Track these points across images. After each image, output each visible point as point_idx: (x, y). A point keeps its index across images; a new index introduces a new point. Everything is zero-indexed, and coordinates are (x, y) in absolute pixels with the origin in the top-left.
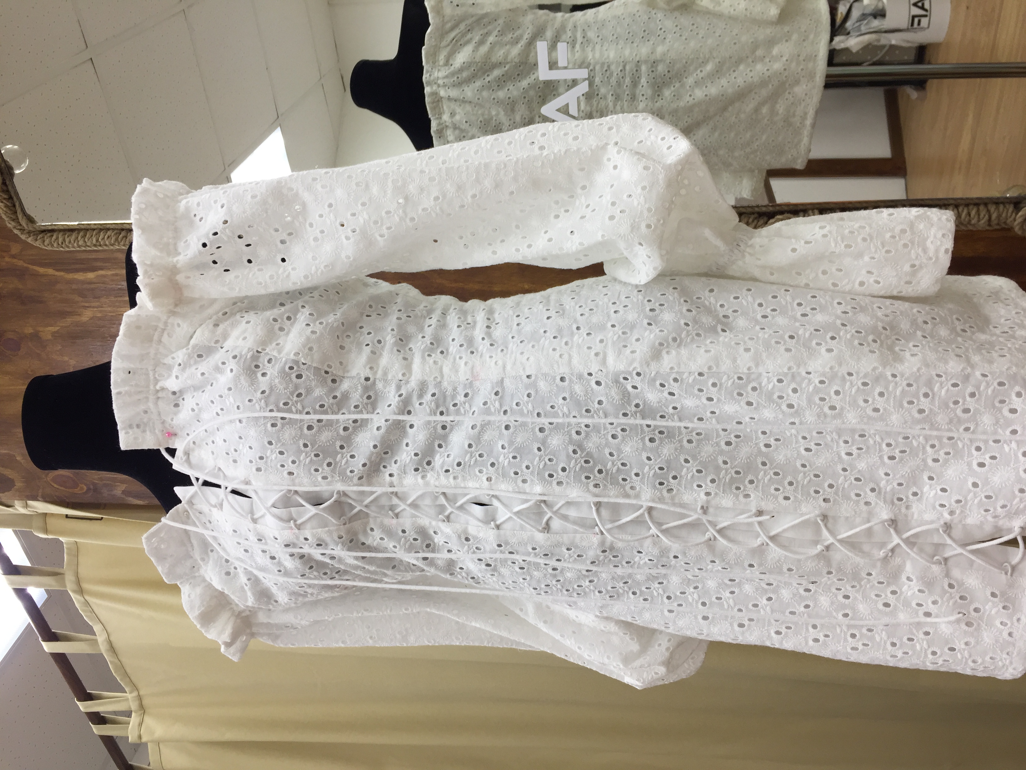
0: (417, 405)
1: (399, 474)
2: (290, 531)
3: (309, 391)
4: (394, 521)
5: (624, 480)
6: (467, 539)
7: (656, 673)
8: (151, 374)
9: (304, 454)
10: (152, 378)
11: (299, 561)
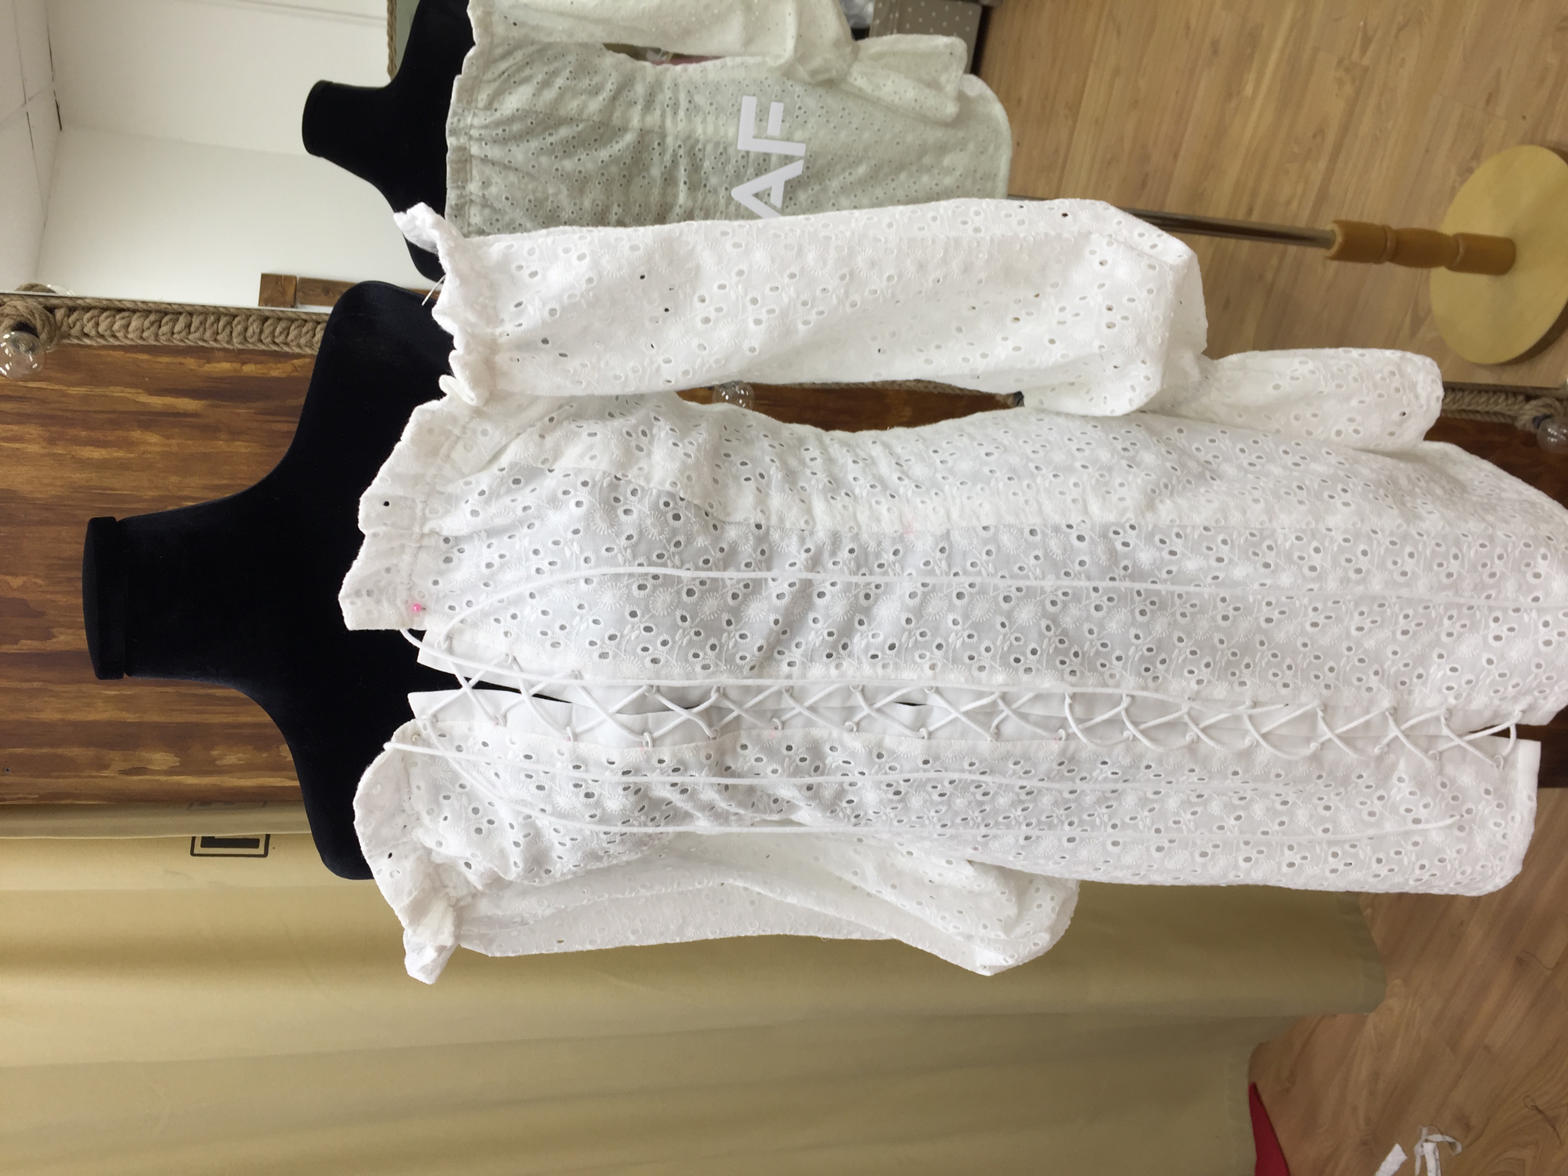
0: (830, 565)
1: (803, 663)
2: (638, 749)
3: (690, 539)
4: (778, 734)
5: (1103, 665)
6: (880, 756)
7: (1035, 944)
8: (420, 506)
9: (681, 631)
10: (419, 513)
11: (632, 798)
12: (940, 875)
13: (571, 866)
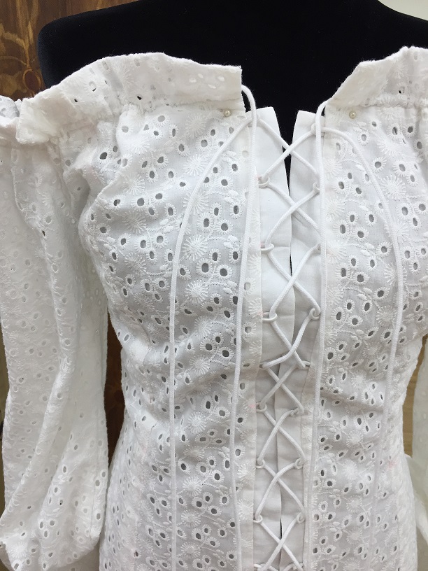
11: (204, 306)
12: (86, 510)
13: (113, 251)
